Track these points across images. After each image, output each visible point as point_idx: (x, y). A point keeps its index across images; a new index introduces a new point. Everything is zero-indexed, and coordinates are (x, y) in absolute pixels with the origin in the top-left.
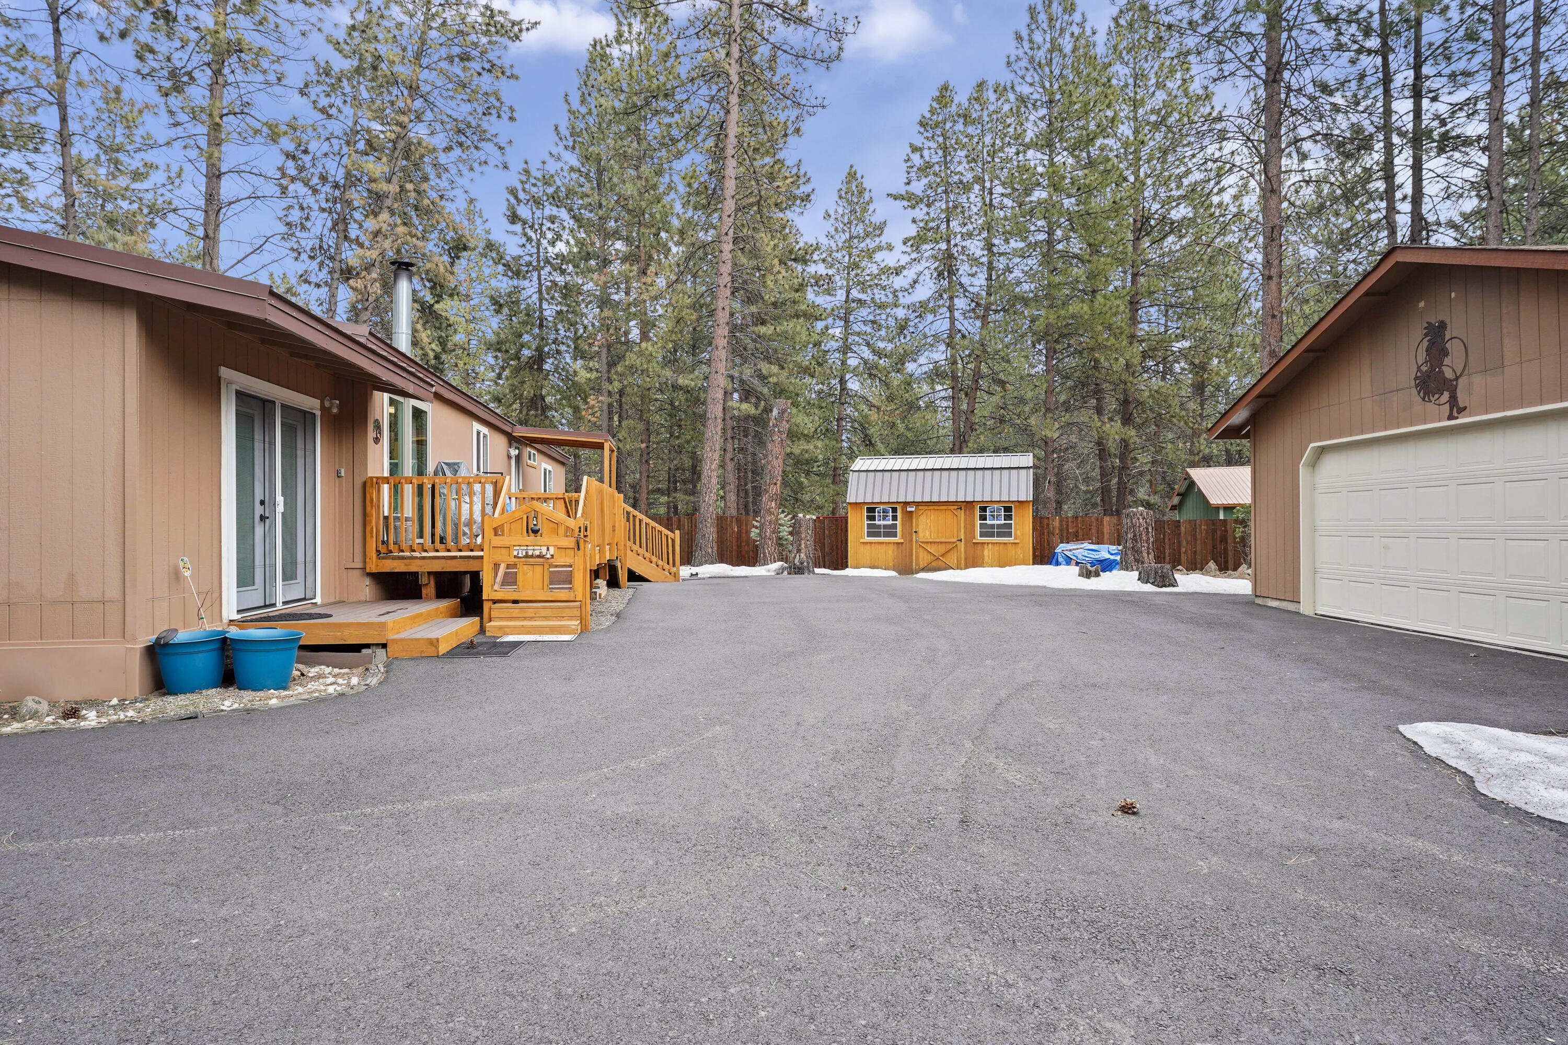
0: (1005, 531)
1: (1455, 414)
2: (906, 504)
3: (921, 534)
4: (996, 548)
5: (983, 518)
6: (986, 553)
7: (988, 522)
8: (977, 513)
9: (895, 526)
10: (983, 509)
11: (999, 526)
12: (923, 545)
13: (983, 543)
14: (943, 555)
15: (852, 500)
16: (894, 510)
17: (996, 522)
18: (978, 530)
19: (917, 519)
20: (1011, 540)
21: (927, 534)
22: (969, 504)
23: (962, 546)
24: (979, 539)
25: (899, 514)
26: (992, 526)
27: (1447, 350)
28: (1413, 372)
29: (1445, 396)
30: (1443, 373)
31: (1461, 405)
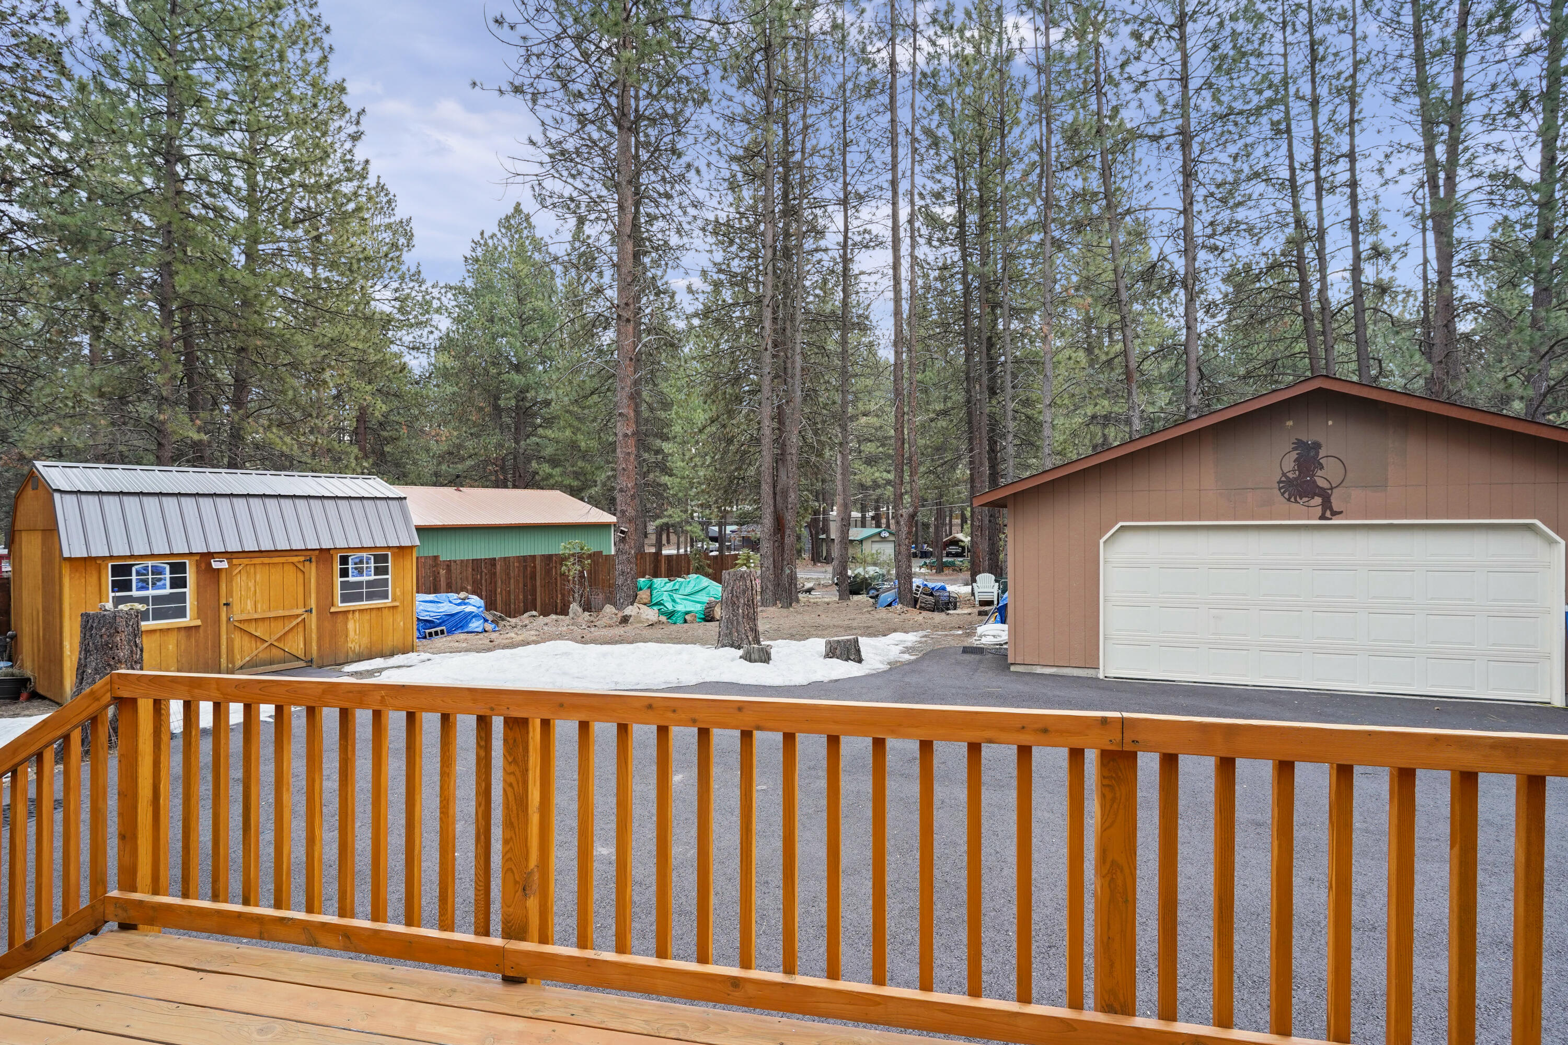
0: (377, 590)
1: (1328, 514)
2: (208, 556)
3: (236, 607)
4: (366, 617)
5: (344, 573)
6: (351, 625)
7: (351, 579)
8: (337, 567)
9: (182, 598)
10: (344, 560)
11: (370, 584)
12: (240, 628)
13: (346, 613)
14: (279, 640)
15: (79, 552)
16: (178, 568)
17: (365, 578)
18: (338, 592)
19: (230, 581)
20: (388, 602)
21: (250, 605)
22: (324, 554)
23: (313, 620)
24: (341, 606)
25: (190, 575)
26: (359, 585)
27: (1321, 464)
28: (1278, 476)
29: (1318, 500)
30: (1315, 482)
31: (1335, 509)
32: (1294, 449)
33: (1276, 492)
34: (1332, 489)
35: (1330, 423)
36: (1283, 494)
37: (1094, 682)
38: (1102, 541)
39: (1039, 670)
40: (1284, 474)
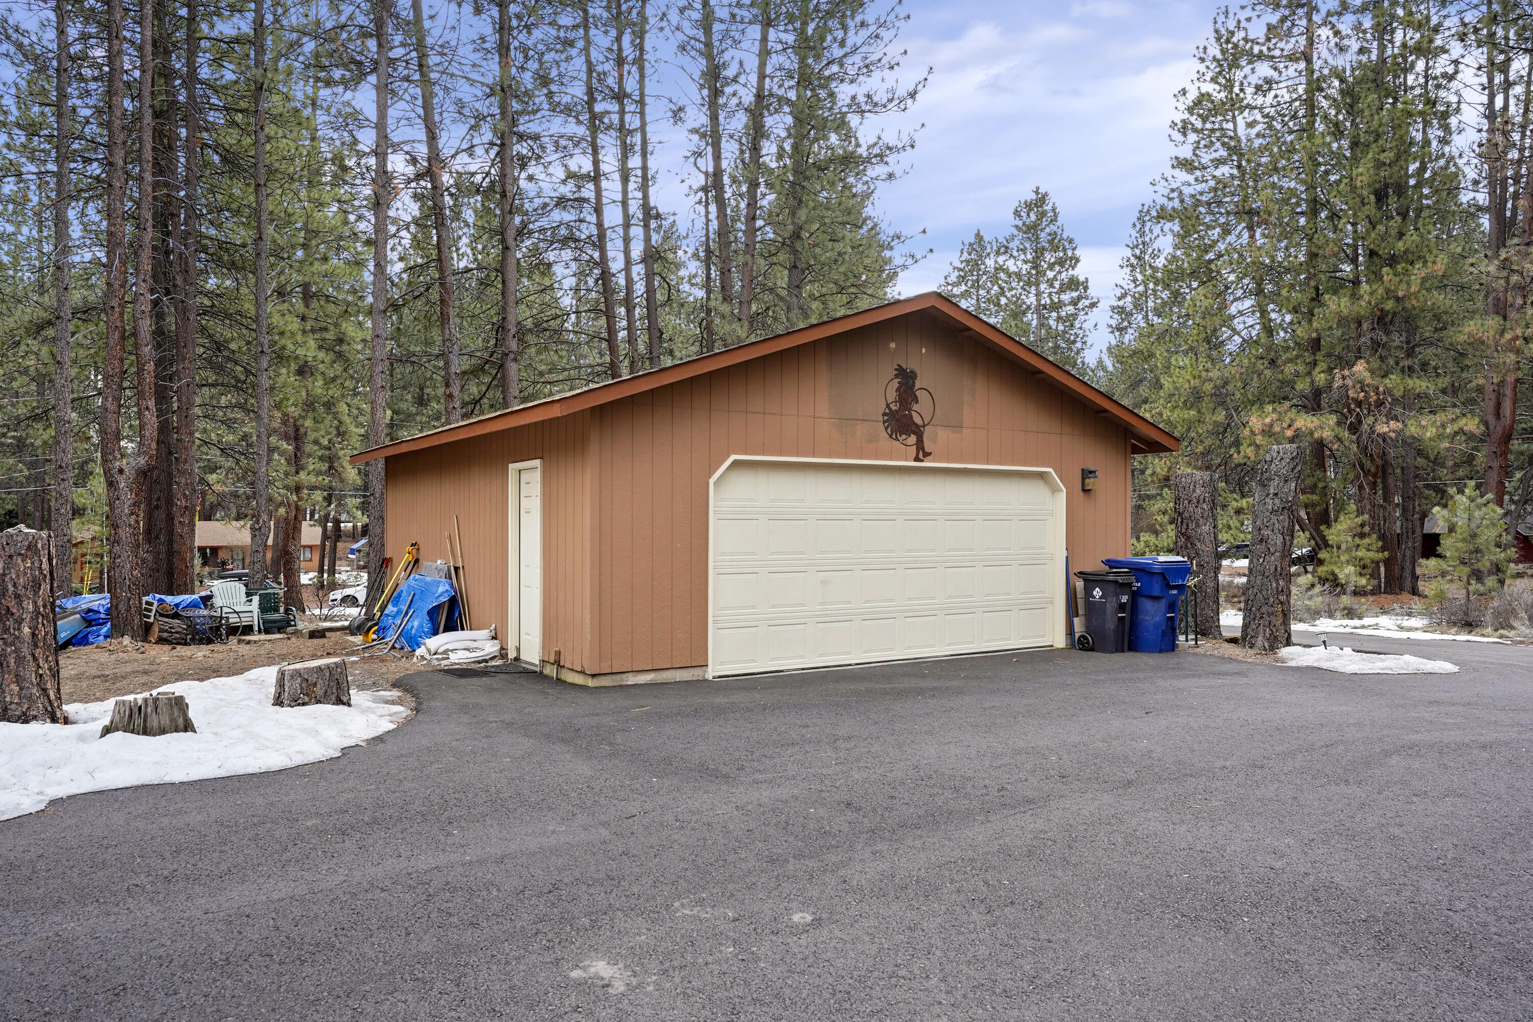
27: (916, 397)
28: (882, 408)
29: (913, 439)
30: (911, 417)
31: (927, 450)
32: (897, 376)
33: (881, 426)
34: (924, 426)
35: (924, 351)
36: (886, 429)
37: (703, 683)
38: (712, 481)
39: (631, 680)
40: (888, 406)
